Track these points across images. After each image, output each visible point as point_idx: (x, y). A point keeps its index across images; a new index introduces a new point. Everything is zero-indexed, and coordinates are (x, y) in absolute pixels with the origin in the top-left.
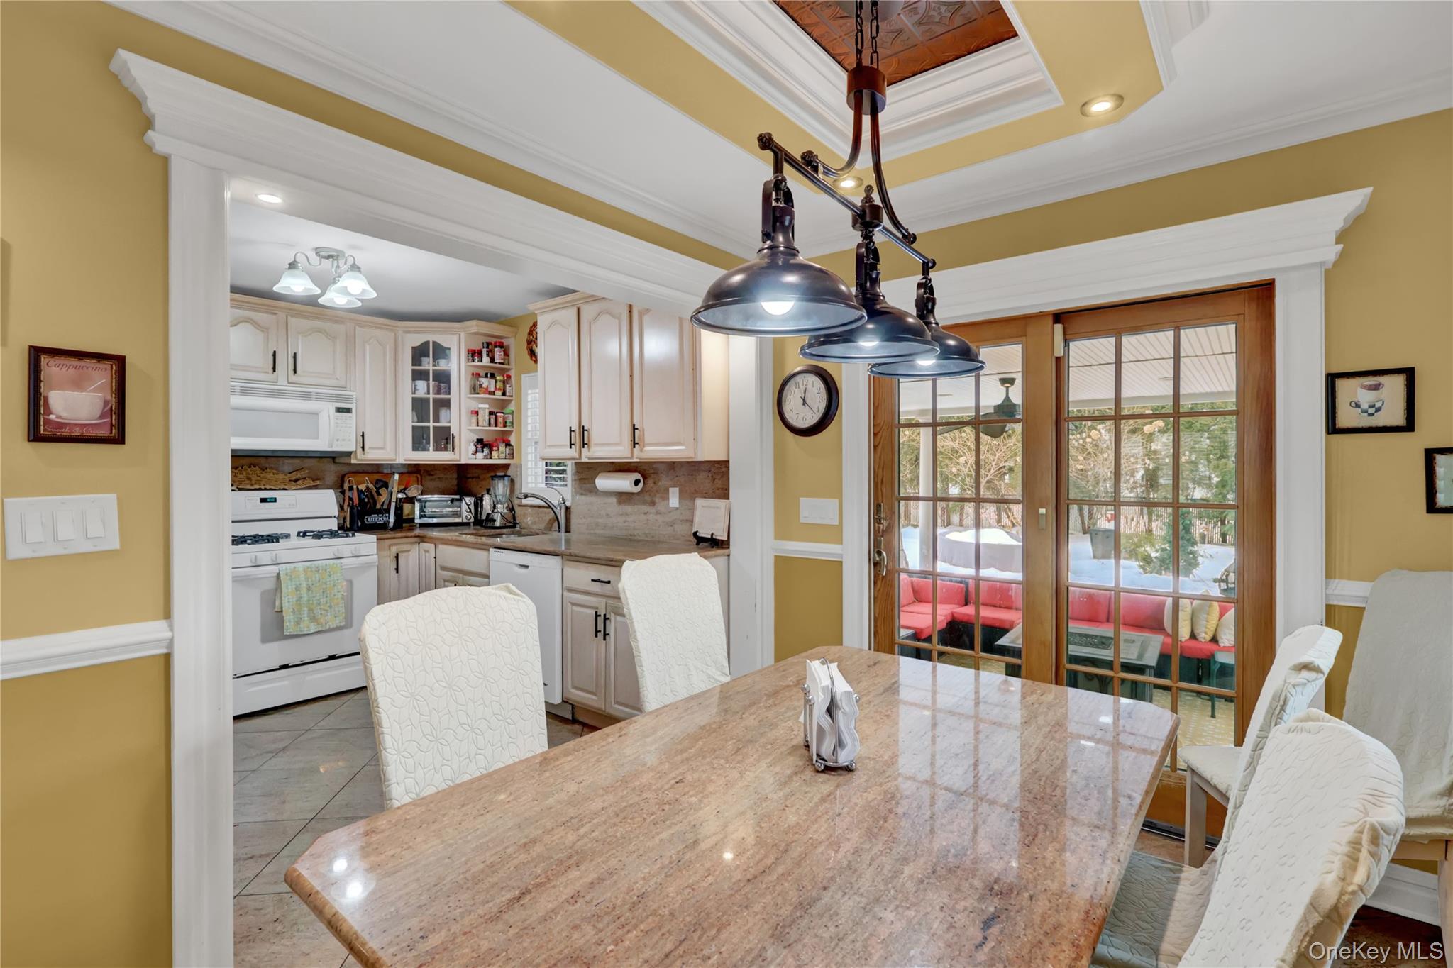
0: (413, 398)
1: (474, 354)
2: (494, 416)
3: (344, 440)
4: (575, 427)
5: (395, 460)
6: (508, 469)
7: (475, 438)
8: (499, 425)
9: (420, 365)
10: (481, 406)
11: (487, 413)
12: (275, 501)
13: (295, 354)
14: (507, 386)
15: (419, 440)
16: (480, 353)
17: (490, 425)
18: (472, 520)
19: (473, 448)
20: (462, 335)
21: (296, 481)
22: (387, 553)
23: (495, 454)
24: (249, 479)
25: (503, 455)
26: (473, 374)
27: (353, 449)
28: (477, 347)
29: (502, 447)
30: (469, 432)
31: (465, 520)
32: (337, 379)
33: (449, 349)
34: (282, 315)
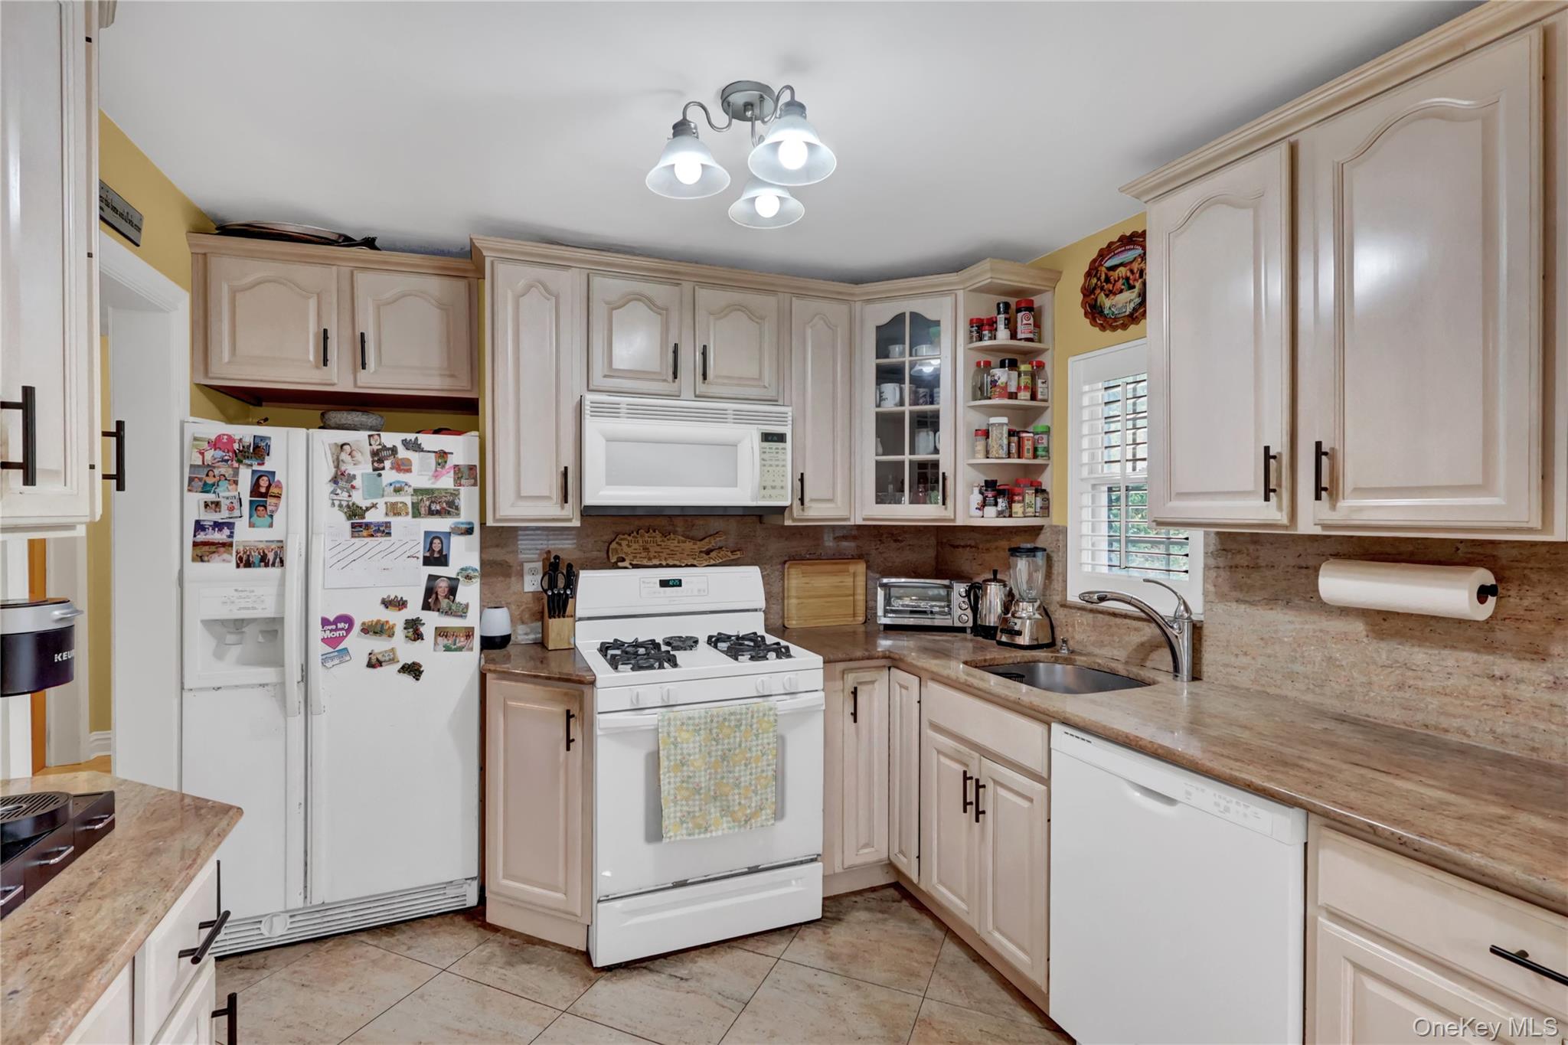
0: (877, 414)
1: (981, 327)
2: (1015, 439)
3: (773, 487)
4: (1279, 446)
5: (848, 519)
6: (1038, 534)
7: (981, 479)
8: (1026, 454)
9: (887, 356)
10: (993, 420)
11: (1005, 435)
12: (680, 585)
13: (705, 347)
14: (1039, 382)
15: (888, 486)
16: (992, 324)
17: (1009, 455)
18: (970, 624)
19: (977, 498)
20: (960, 293)
21: (708, 552)
22: (839, 684)
23: (1017, 508)
24: (646, 549)
25: (1030, 511)
26: (978, 364)
27: (787, 503)
28: (984, 314)
29: (1030, 496)
30: (970, 469)
31: (958, 624)
32: (765, 387)
33: (937, 323)
34: (687, 286)
